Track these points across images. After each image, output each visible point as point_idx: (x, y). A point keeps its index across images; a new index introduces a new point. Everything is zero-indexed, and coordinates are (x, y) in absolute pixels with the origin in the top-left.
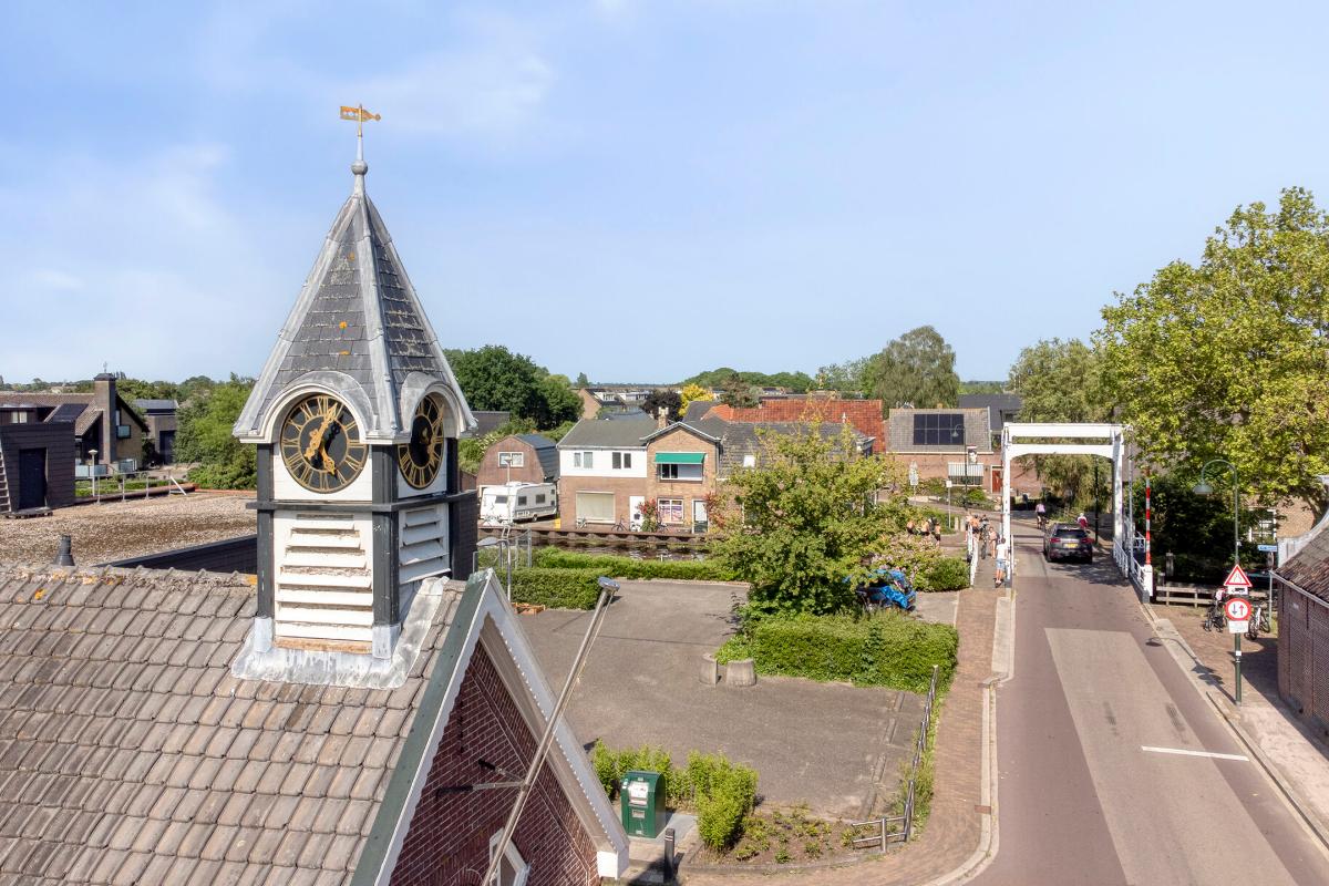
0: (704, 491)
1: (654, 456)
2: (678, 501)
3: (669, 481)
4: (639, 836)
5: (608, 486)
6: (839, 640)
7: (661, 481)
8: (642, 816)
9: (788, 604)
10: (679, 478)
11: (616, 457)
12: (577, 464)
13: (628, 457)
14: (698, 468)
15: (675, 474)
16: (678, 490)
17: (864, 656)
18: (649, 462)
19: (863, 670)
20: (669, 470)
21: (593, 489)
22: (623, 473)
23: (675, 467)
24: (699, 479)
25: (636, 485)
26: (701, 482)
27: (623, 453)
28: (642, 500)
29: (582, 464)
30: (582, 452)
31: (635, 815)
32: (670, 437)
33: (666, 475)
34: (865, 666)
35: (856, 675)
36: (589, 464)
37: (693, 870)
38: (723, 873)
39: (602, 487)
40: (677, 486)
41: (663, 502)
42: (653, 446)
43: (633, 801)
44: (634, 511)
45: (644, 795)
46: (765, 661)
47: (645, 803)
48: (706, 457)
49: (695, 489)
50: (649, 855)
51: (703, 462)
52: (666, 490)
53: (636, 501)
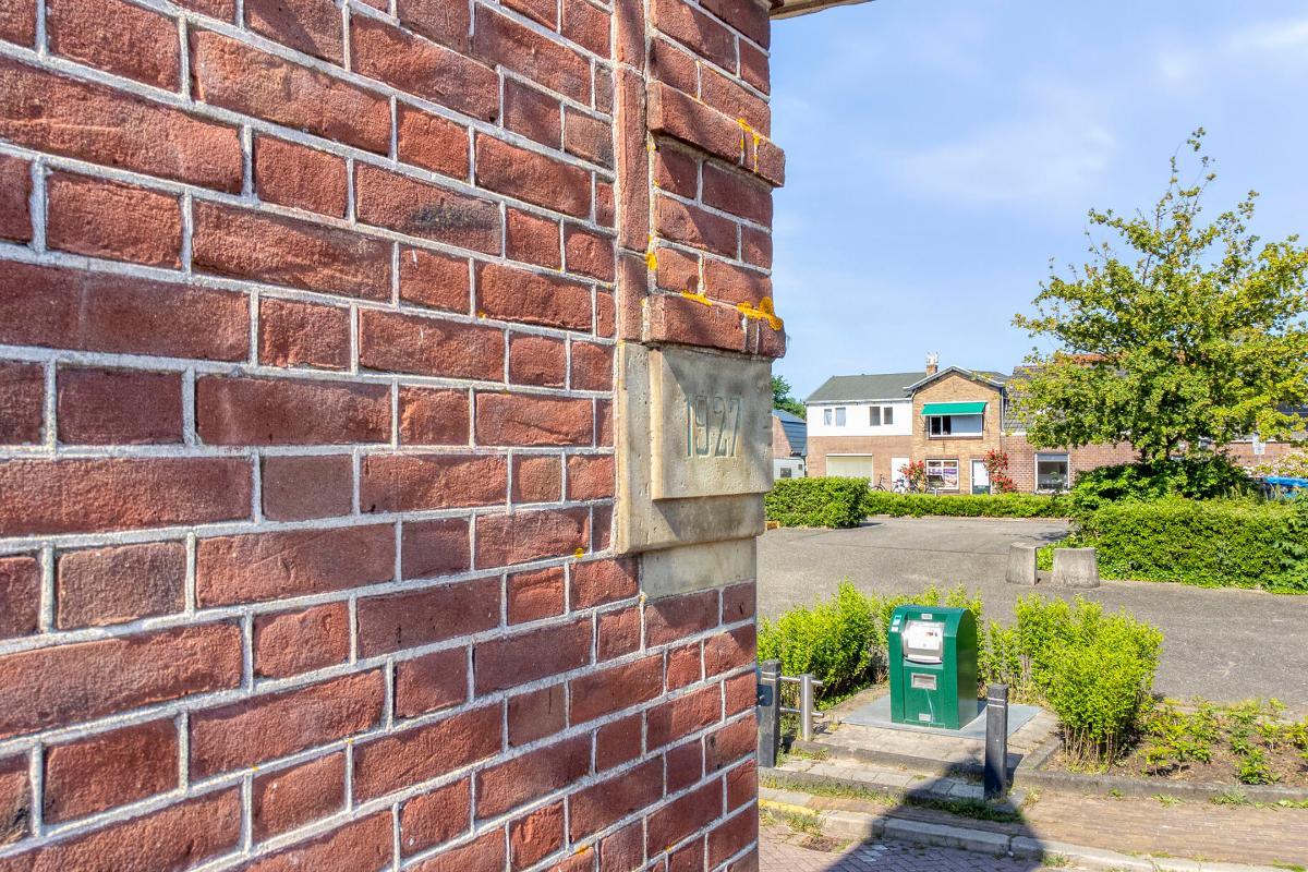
0: (984, 449)
1: (921, 409)
2: (952, 462)
3: (940, 439)
4: (925, 724)
5: (864, 447)
6: (1239, 523)
7: (930, 439)
8: (932, 686)
9: (1145, 481)
10: (953, 435)
11: (875, 412)
12: (828, 422)
13: (889, 412)
14: (975, 419)
15: (948, 429)
16: (952, 449)
17: (1286, 545)
18: (915, 415)
19: (1284, 568)
20: (940, 425)
21: (846, 450)
22: (883, 430)
23: (947, 420)
24: (980, 434)
25: (900, 445)
26: (981, 438)
27: (882, 407)
28: (907, 461)
29: (833, 421)
30: (833, 408)
31: (916, 684)
32: (940, 385)
33: (936, 430)
34: (1288, 561)
35: (1272, 577)
36: (841, 422)
37: (1048, 782)
38: (1116, 792)
39: (857, 448)
40: (949, 443)
41: (933, 464)
42: (920, 397)
43: (911, 657)
44: (896, 475)
45: (935, 643)
46: (1111, 558)
47: (937, 659)
48: (988, 406)
49: (974, 447)
50: (949, 753)
51: (984, 411)
52: (936, 449)
53: (898, 464)
